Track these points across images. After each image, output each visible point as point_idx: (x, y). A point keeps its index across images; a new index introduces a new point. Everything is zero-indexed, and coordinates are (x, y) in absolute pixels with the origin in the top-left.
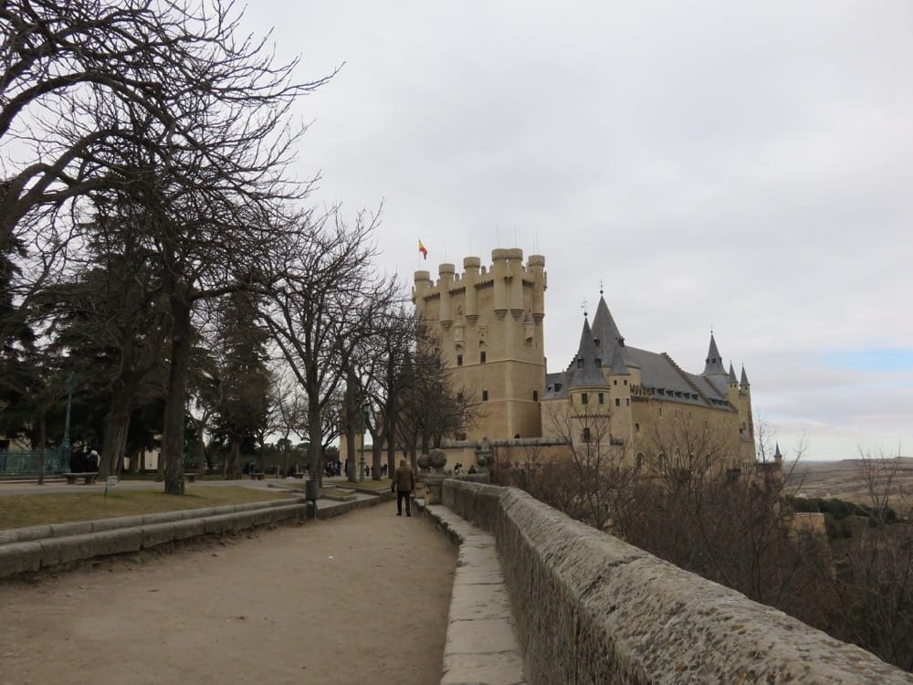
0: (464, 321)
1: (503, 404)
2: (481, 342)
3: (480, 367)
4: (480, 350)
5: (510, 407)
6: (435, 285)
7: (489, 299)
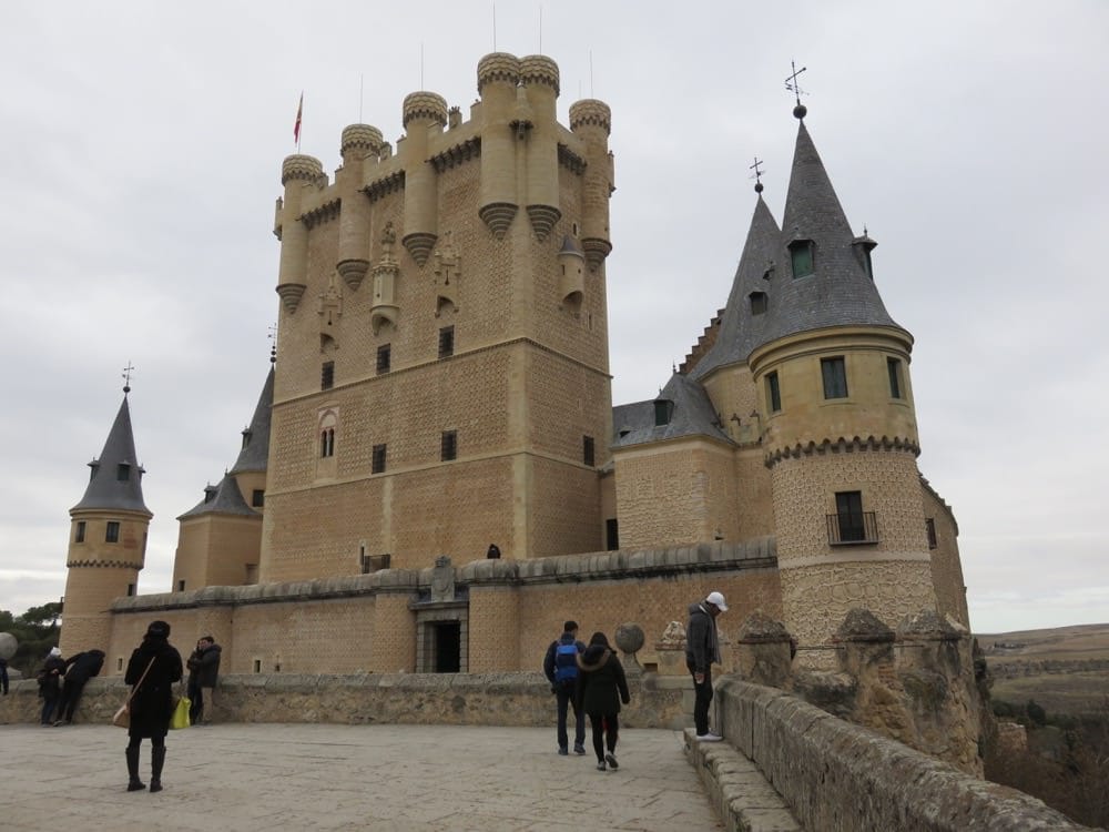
0: (400, 256)
1: (501, 466)
2: (443, 302)
3: (437, 371)
4: (440, 324)
5: (520, 471)
6: (332, 181)
7: (467, 190)
